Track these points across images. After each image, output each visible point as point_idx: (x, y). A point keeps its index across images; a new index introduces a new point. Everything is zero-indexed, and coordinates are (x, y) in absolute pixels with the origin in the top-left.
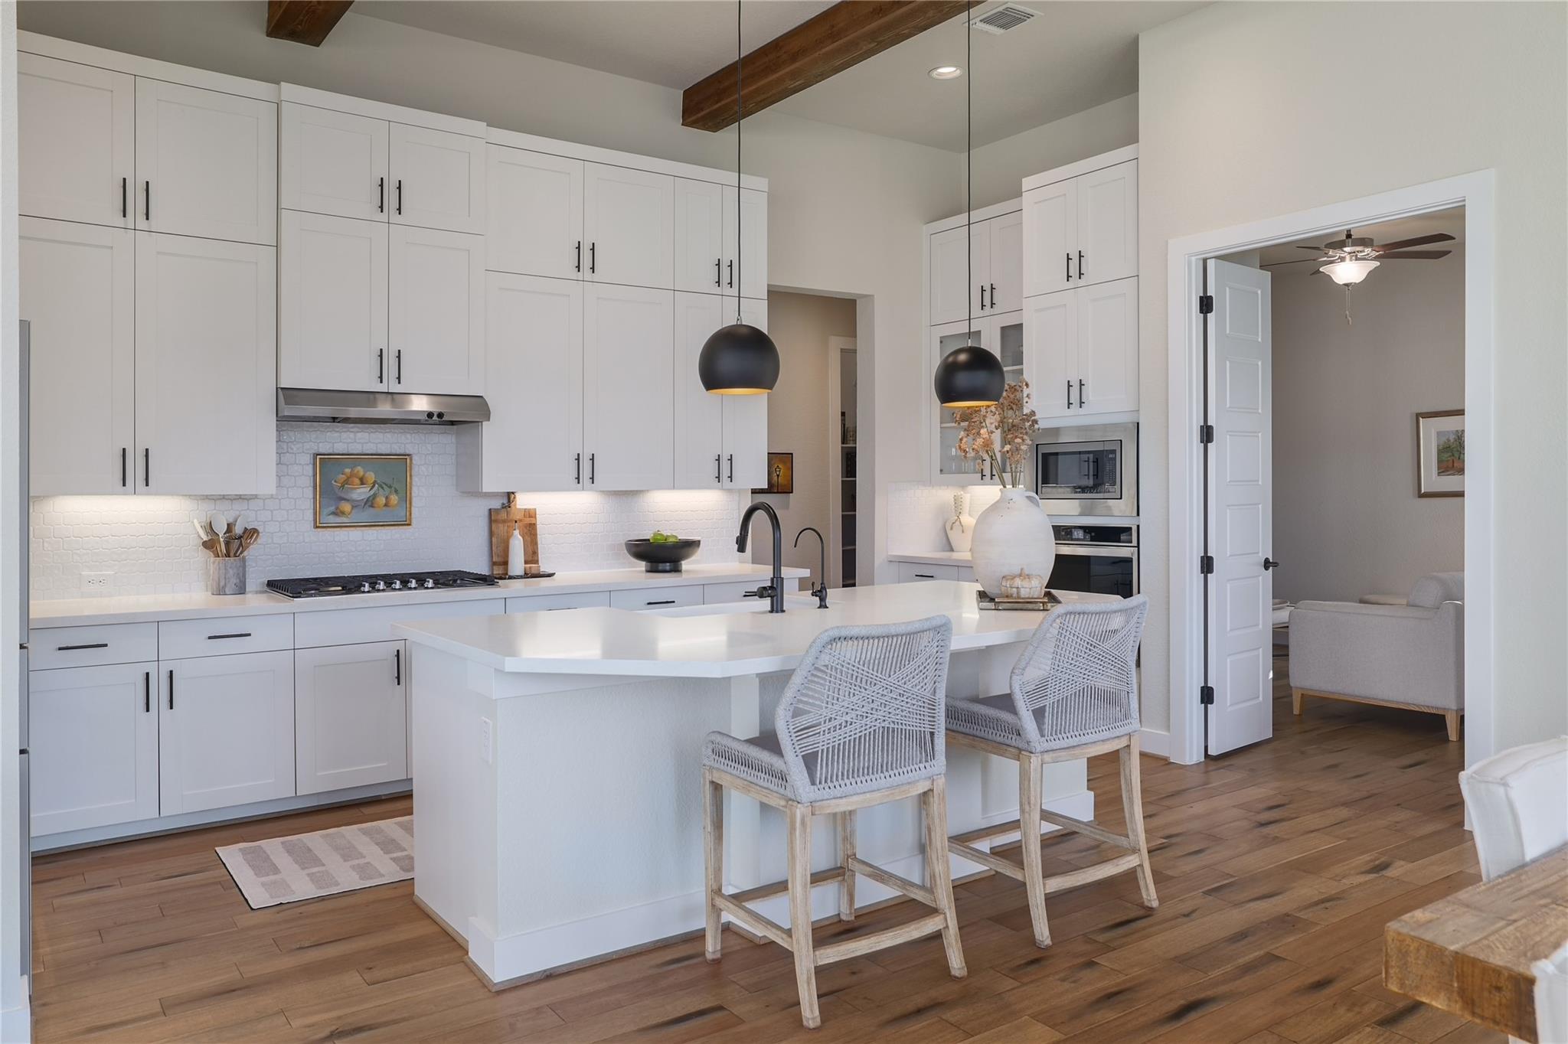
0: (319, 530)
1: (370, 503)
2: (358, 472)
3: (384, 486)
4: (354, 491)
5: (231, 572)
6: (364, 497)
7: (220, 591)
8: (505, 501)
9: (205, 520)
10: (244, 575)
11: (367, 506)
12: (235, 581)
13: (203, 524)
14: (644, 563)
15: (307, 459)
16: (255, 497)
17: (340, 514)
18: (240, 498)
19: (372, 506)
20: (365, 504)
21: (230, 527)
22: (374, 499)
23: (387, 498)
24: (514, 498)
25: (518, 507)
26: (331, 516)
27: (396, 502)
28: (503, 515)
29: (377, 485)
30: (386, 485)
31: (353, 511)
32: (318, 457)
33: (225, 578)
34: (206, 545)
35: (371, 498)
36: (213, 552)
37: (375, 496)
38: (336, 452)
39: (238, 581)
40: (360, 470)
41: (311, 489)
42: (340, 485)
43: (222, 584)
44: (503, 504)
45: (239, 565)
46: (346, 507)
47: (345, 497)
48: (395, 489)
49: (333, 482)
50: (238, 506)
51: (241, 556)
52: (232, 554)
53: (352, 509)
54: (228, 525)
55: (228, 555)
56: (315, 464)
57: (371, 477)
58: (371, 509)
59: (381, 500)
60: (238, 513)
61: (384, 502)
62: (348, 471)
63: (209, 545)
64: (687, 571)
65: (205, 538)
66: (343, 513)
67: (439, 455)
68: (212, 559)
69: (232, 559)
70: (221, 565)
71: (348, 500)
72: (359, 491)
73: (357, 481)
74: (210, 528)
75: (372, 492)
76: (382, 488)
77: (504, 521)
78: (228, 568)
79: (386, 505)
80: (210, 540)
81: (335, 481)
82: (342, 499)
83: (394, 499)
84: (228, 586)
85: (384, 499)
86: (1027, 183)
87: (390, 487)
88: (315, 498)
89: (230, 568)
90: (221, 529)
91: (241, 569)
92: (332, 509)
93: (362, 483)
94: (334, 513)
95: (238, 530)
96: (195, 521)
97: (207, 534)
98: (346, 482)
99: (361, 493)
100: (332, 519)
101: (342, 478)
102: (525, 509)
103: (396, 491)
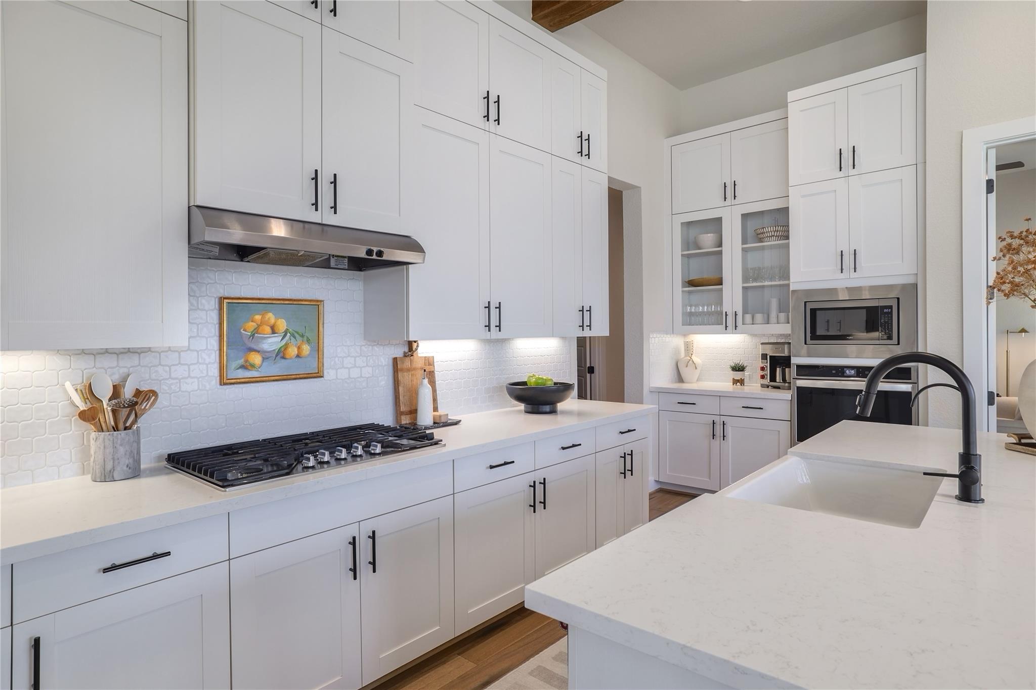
0: (225, 387)
1: (281, 354)
2: (269, 319)
3: (296, 335)
4: (264, 341)
5: (122, 450)
6: (276, 347)
7: (107, 477)
8: (406, 350)
9: (80, 381)
10: (139, 453)
11: (279, 357)
12: (127, 462)
13: (79, 387)
14: (523, 405)
15: (213, 304)
16: (149, 350)
17: (250, 368)
18: (129, 351)
19: (283, 358)
20: (276, 356)
21: (116, 392)
22: (285, 349)
23: (299, 348)
24: (418, 346)
25: (419, 355)
26: (240, 370)
27: (308, 353)
28: (407, 363)
29: (289, 334)
30: (297, 333)
31: (264, 363)
32: (226, 301)
33: (113, 459)
34: (83, 416)
35: (283, 349)
36: (95, 425)
37: (286, 346)
38: (243, 295)
39: (131, 461)
40: (271, 317)
41: (217, 338)
42: (250, 334)
43: (109, 466)
44: (405, 353)
45: (132, 440)
46: (256, 359)
47: (255, 347)
48: (307, 338)
49: (242, 331)
50: (127, 363)
51: (135, 427)
52: (121, 426)
53: (263, 361)
54: (115, 387)
55: (116, 429)
56: (221, 309)
57: (282, 325)
58: (283, 361)
59: (293, 351)
60: (126, 370)
61: (296, 352)
62: (258, 317)
63: (88, 416)
64: (564, 413)
65: (82, 406)
66: (253, 366)
67: (348, 302)
68: (93, 435)
69: (123, 433)
70: (106, 441)
71: (259, 352)
72: (270, 340)
73: (268, 329)
74: (89, 393)
75: (284, 342)
76: (295, 337)
77: (409, 370)
78: (118, 446)
79: (298, 356)
80: (90, 409)
81: (245, 330)
82: (251, 350)
83: (306, 349)
84: (118, 469)
85: (296, 350)
86: (792, 95)
87: (302, 336)
88: (221, 350)
89: (121, 445)
90: (104, 393)
91: (135, 444)
92: (241, 362)
93: (274, 332)
94: (243, 367)
95: (128, 393)
96: (68, 385)
97: (85, 399)
98: (256, 330)
99: (272, 343)
100: (242, 374)
101: (251, 326)
102: (425, 357)
103: (308, 341)
